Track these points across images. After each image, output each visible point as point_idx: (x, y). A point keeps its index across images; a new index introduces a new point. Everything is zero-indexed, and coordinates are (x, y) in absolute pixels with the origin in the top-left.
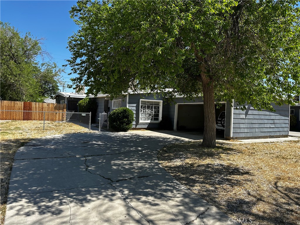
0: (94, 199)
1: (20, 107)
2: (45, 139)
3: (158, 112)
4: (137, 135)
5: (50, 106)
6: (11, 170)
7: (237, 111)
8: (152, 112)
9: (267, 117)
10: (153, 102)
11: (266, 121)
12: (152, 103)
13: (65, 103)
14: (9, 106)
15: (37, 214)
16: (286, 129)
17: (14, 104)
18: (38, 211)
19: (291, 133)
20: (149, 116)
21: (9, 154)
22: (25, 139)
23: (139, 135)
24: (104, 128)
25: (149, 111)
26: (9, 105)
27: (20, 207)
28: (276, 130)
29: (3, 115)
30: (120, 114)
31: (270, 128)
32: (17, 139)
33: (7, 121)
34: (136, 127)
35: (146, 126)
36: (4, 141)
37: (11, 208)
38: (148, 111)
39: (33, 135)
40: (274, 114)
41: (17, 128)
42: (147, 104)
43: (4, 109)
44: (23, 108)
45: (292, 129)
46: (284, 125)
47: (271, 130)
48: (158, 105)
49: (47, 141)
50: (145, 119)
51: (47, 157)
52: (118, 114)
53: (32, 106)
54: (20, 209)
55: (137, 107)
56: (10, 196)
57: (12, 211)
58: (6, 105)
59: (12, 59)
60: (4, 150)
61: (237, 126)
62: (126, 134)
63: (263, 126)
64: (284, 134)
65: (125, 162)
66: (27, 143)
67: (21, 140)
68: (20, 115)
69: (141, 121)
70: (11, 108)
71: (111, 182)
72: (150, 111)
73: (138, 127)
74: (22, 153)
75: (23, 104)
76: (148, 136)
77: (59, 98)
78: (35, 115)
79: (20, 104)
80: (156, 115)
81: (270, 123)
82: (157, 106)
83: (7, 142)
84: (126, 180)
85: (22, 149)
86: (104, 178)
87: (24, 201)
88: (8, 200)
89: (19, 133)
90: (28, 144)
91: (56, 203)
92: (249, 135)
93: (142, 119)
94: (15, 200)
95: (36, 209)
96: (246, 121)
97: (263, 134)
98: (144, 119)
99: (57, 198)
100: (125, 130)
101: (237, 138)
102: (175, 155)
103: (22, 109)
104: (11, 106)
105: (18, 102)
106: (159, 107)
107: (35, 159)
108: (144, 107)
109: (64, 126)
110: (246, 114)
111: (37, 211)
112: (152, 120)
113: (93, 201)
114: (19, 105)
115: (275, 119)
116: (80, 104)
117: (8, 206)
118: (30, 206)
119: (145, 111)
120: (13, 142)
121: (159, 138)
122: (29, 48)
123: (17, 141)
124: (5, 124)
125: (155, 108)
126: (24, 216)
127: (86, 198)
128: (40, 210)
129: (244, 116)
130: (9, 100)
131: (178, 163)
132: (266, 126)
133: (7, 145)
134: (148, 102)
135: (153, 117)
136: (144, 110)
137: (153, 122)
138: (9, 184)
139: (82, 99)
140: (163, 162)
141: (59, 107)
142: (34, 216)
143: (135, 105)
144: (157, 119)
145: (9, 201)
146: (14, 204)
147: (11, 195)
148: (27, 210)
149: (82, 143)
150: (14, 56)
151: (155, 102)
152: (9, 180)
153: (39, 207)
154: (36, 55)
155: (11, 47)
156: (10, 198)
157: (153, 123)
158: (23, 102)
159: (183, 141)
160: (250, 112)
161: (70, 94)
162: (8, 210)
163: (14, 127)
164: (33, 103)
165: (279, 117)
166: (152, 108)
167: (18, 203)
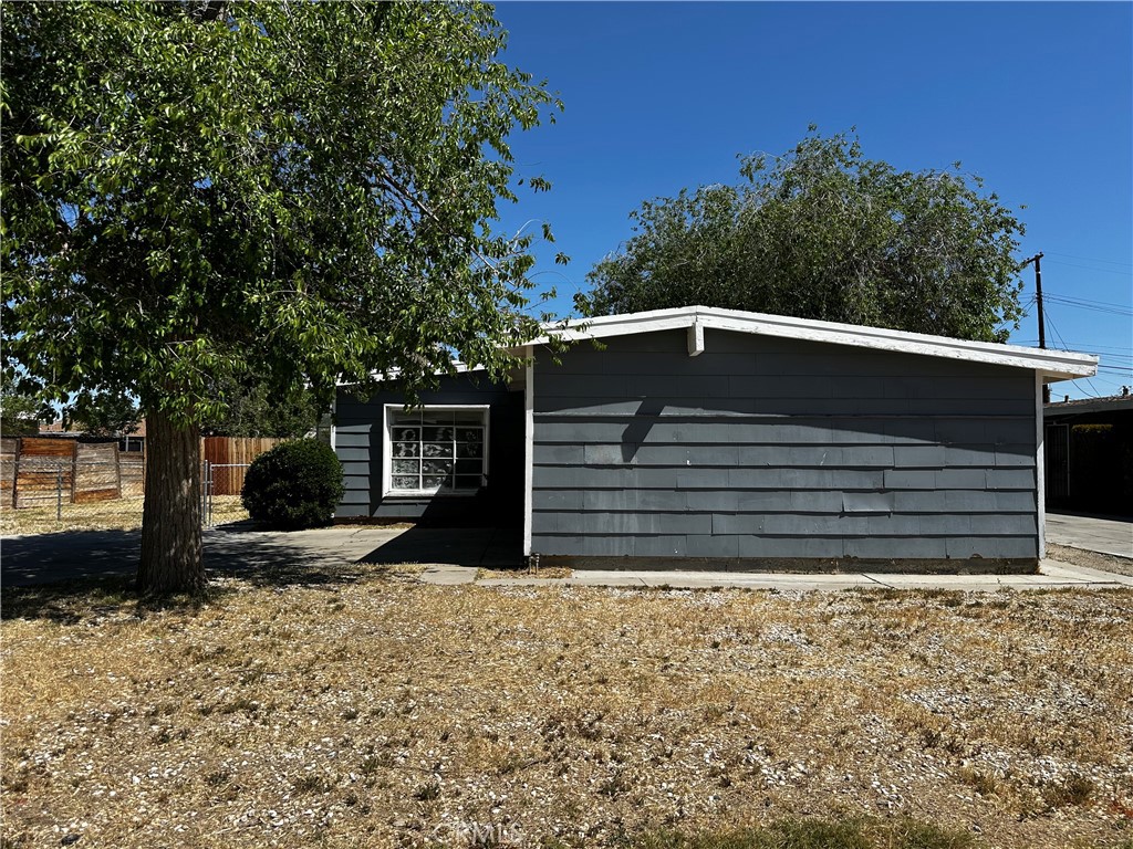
3: (480, 454)
7: (564, 431)
8: (448, 455)
10: (448, 412)
12: (446, 419)
20: (436, 468)
25: (435, 449)
31: (843, 514)
34: (372, 512)
38: (430, 450)
42: (425, 423)
47: (855, 527)
48: (473, 423)
50: (418, 482)
53: (230, 450)
55: (377, 437)
69: (388, 491)
72: (439, 448)
73: (379, 513)
80: (469, 467)
81: (845, 490)
82: (471, 430)
93: (404, 480)
96: (635, 478)
106: (475, 432)
108: (409, 435)
110: (632, 443)
112: (447, 484)
115: (894, 468)
119: (413, 450)
125: (461, 435)
129: (615, 454)
132: (801, 502)
134: (427, 414)
135: (452, 473)
136: (408, 444)
137: (452, 492)
143: (366, 428)
144: (475, 482)
151: (459, 412)
157: (452, 498)
160: (659, 433)
166: (446, 437)
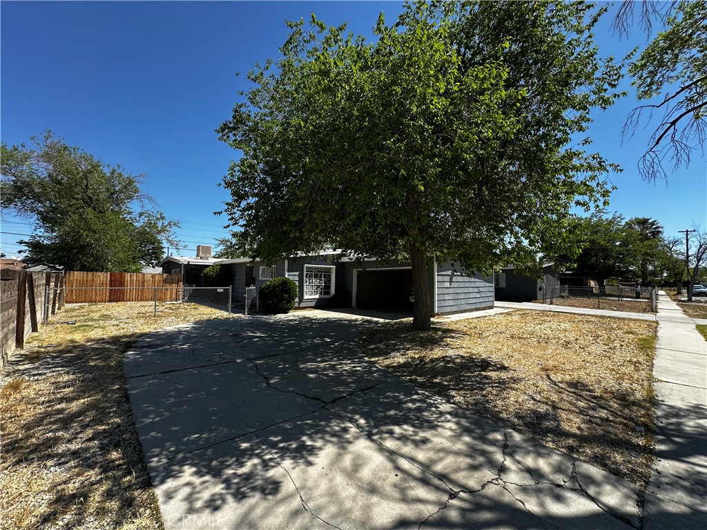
0: (319, 444)
1: (103, 280)
2: (165, 334)
3: (330, 283)
4: (306, 318)
5: (157, 278)
6: (129, 402)
7: (441, 278)
8: (321, 283)
9: (472, 285)
10: (321, 268)
11: (471, 290)
12: (320, 270)
13: (181, 272)
14: (83, 280)
15: (230, 499)
16: (491, 299)
17: (93, 277)
18: (231, 491)
19: (497, 303)
20: (318, 288)
21: (110, 367)
22: (130, 336)
23: (309, 318)
24: (252, 310)
26: (83, 278)
27: (187, 490)
28: (482, 300)
29: (72, 295)
30: (278, 287)
31: (475, 298)
32: (113, 337)
33: (80, 304)
34: (299, 305)
35: (313, 304)
36: (89, 342)
37: (169, 496)
38: (315, 282)
39: (141, 328)
40: (478, 280)
41: (105, 317)
42: (314, 272)
43: (74, 286)
44: (108, 283)
45: (497, 299)
46: (489, 294)
47: (477, 301)
48: (329, 272)
49: (171, 337)
50: (312, 293)
51: (186, 368)
52: (275, 288)
53: (126, 279)
54: (191, 494)
55: (301, 277)
56: (153, 464)
57: (172, 502)
58: (78, 279)
59: (89, 205)
60: (98, 359)
61: (441, 297)
62: (289, 316)
63: (468, 296)
64: (489, 304)
65: (322, 365)
66: (135, 342)
67: (122, 337)
68: (104, 295)
69: (306, 297)
70: (87, 284)
71: (324, 404)
72: (318, 281)
73: (302, 305)
74: (136, 363)
75: (109, 275)
76: (324, 319)
77: (169, 266)
78: (130, 293)
79: (103, 277)
80: (327, 287)
81: (476, 292)
82: (328, 274)
83: (97, 343)
84: (345, 397)
85: (131, 354)
86: (307, 397)
87: (188, 473)
88: (152, 474)
89: (114, 325)
90: (138, 344)
91: (255, 465)
92: (454, 309)
93: (308, 293)
94: (168, 474)
95: (222, 489)
96: (451, 291)
97: (468, 307)
98: (310, 295)
99: (250, 453)
100: (286, 312)
101: (443, 314)
102: (387, 346)
103: (106, 284)
104: (87, 280)
105: (99, 273)
106: (330, 275)
107: (165, 372)
108: (310, 276)
109: (185, 309)
110: (451, 282)
111: (228, 491)
112: (321, 294)
113: (320, 449)
114: (101, 278)
115: (480, 287)
116: (206, 274)
117: (159, 491)
118: (207, 484)
120: (108, 343)
121: (342, 320)
122: (117, 189)
123: (115, 340)
124: (78, 309)
125: (325, 276)
126: (207, 511)
127: (302, 443)
128: (231, 488)
129: (447, 285)
130: (80, 270)
131: (398, 359)
132: (471, 296)
133: (98, 349)
134: (315, 268)
135: (322, 290)
136: (310, 280)
137: (323, 296)
138: (137, 435)
139: (209, 266)
140: (377, 359)
141: (172, 279)
142: (227, 507)
143: (297, 273)
144: (328, 293)
145: (156, 476)
146: (170, 484)
147: (154, 462)
148: (206, 495)
149: (231, 336)
150: (91, 201)
151: (324, 268)
152: (134, 424)
153: (227, 482)
154: (129, 200)
155: (87, 186)
156: (155, 469)
157: (323, 299)
158: (109, 273)
159: (377, 323)
160: (454, 279)
161: (189, 260)
162: (165, 502)
163: (99, 314)
164: (128, 276)
165: (483, 284)
166: (321, 277)
167: (179, 479)
